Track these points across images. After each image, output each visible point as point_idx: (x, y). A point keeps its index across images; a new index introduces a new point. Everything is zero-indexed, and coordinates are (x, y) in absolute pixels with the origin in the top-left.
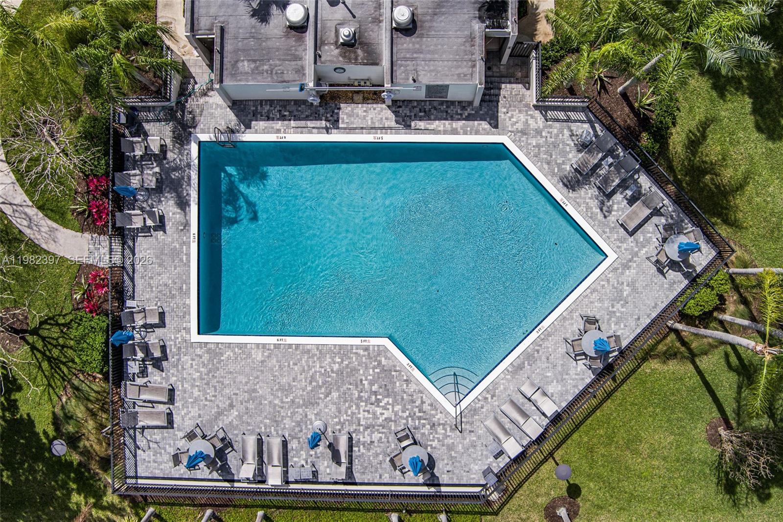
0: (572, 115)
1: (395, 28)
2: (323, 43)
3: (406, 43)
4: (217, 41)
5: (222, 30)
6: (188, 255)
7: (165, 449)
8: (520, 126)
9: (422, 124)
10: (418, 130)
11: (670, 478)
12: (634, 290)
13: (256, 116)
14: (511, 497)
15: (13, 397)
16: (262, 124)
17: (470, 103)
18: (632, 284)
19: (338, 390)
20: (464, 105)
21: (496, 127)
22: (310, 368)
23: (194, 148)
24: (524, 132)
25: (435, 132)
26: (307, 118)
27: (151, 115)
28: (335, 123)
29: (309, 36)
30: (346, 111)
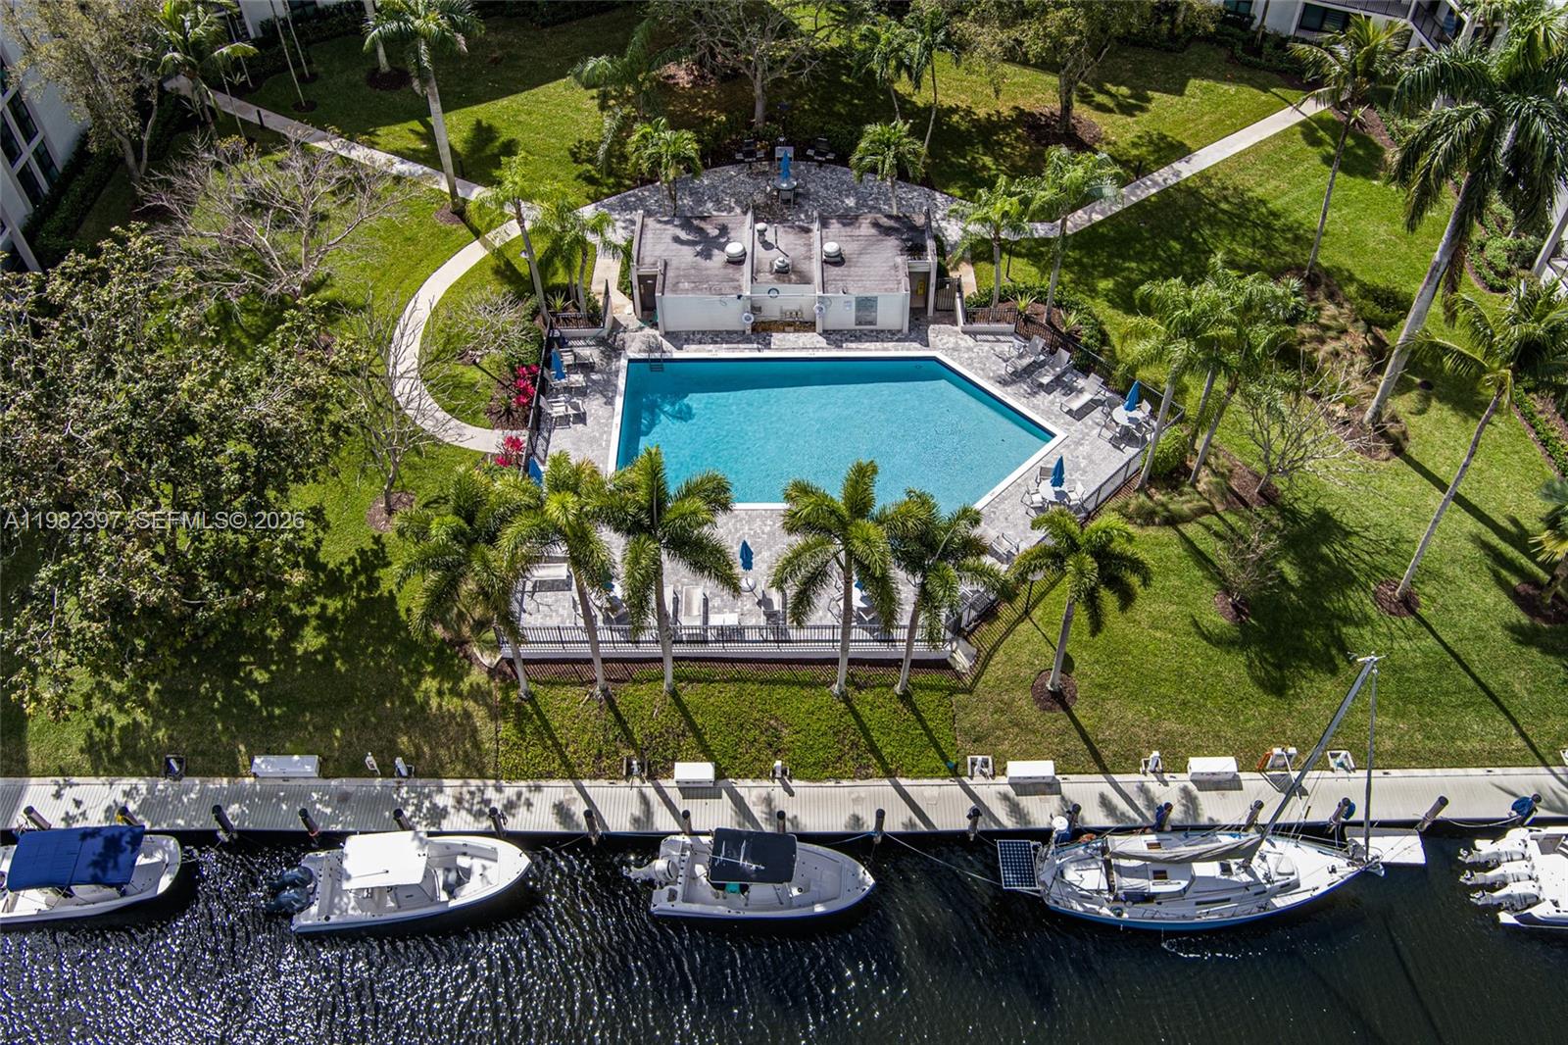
0: (1001, 338)
1: (825, 262)
2: (758, 272)
3: (834, 271)
4: (660, 278)
5: (666, 264)
6: (608, 442)
7: (557, 611)
8: (951, 345)
9: (853, 345)
10: (848, 349)
11: (1186, 655)
12: (1091, 462)
13: (687, 341)
14: (985, 665)
15: (376, 574)
16: (694, 347)
17: (900, 331)
18: (1088, 457)
19: (769, 549)
20: (892, 333)
21: (927, 346)
22: (737, 531)
23: (624, 362)
24: (954, 349)
25: (865, 350)
26: (739, 342)
27: (582, 343)
28: (768, 346)
29: (746, 268)
30: (777, 338)
